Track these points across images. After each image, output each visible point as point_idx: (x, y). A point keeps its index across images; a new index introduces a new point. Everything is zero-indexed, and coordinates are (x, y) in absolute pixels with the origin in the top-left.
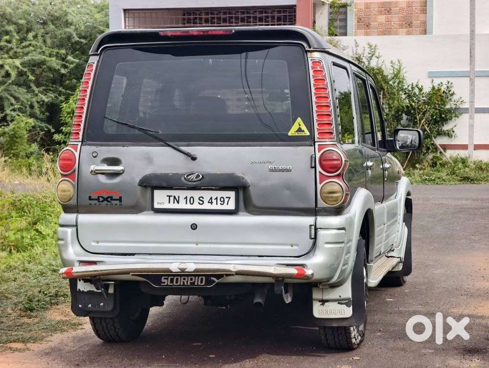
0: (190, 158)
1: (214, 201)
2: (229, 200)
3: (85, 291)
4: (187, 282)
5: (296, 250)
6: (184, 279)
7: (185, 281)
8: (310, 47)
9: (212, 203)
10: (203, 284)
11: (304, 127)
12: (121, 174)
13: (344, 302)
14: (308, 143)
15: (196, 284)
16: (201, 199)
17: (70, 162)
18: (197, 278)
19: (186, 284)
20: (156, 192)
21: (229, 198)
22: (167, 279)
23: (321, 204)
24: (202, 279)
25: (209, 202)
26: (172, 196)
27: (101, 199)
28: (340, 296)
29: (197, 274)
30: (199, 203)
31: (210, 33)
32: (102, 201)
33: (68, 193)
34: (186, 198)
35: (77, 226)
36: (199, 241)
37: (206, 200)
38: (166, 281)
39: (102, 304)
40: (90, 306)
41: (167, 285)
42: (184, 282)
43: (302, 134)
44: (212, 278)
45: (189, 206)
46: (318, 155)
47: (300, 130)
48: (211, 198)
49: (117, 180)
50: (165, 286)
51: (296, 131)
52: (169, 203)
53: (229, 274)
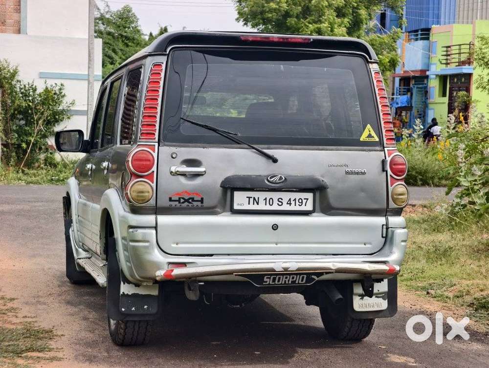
0: (271, 161)
1: (293, 203)
2: (307, 201)
3: (130, 294)
4: (289, 281)
5: (369, 248)
6: (286, 278)
7: (287, 280)
8: (371, 59)
9: (290, 204)
10: (304, 281)
11: (373, 134)
12: (202, 175)
13: (381, 295)
14: (378, 148)
15: (297, 282)
16: (280, 200)
17: (148, 163)
18: (298, 276)
19: (287, 282)
20: (236, 194)
21: (307, 199)
22: (270, 278)
23: (392, 205)
24: (303, 278)
25: (287, 204)
26: (251, 197)
27: (182, 200)
28: (378, 291)
29: (299, 272)
30: (278, 204)
31: (290, 40)
32: (183, 203)
33: (147, 194)
34: (266, 199)
35: (156, 228)
36: (279, 241)
37: (285, 201)
38: (268, 280)
39: (145, 307)
40: (133, 309)
41: (269, 284)
42: (285, 281)
43: (372, 140)
44: (313, 276)
45: (268, 207)
46: (389, 159)
47: (370, 136)
48: (290, 200)
49: (198, 181)
50: (267, 285)
51: (367, 137)
52: (249, 204)
53: (328, 271)
